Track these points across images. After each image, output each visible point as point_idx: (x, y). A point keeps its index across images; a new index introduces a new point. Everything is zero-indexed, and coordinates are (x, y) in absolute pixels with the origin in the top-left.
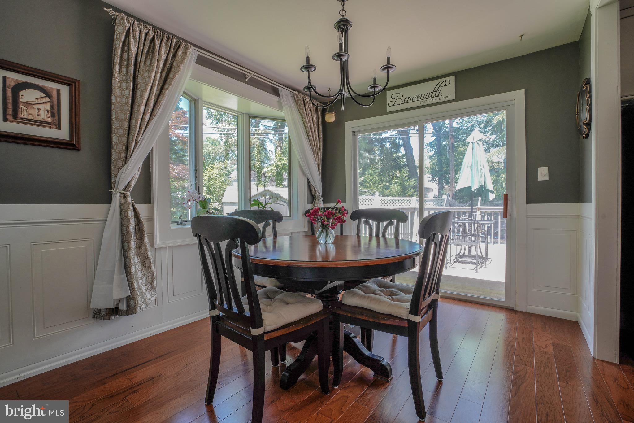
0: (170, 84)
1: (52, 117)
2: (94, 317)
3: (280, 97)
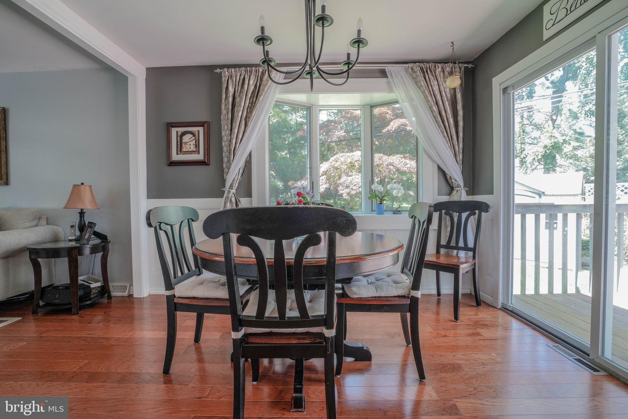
1: (195, 147)
3: (387, 77)
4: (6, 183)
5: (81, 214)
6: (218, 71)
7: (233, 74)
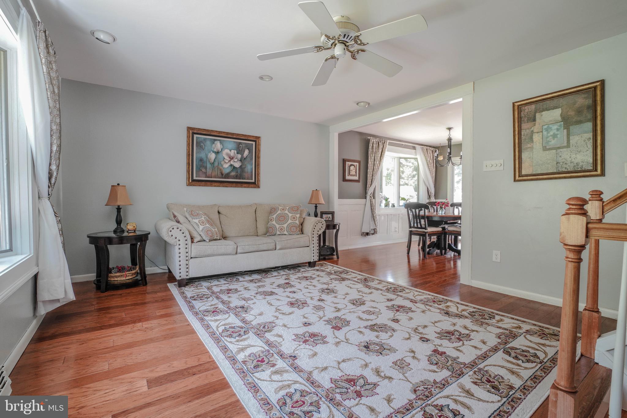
2: (361, 235)
3: (416, 150)
4: (259, 187)
5: (316, 207)
6: (369, 138)
7: (375, 140)
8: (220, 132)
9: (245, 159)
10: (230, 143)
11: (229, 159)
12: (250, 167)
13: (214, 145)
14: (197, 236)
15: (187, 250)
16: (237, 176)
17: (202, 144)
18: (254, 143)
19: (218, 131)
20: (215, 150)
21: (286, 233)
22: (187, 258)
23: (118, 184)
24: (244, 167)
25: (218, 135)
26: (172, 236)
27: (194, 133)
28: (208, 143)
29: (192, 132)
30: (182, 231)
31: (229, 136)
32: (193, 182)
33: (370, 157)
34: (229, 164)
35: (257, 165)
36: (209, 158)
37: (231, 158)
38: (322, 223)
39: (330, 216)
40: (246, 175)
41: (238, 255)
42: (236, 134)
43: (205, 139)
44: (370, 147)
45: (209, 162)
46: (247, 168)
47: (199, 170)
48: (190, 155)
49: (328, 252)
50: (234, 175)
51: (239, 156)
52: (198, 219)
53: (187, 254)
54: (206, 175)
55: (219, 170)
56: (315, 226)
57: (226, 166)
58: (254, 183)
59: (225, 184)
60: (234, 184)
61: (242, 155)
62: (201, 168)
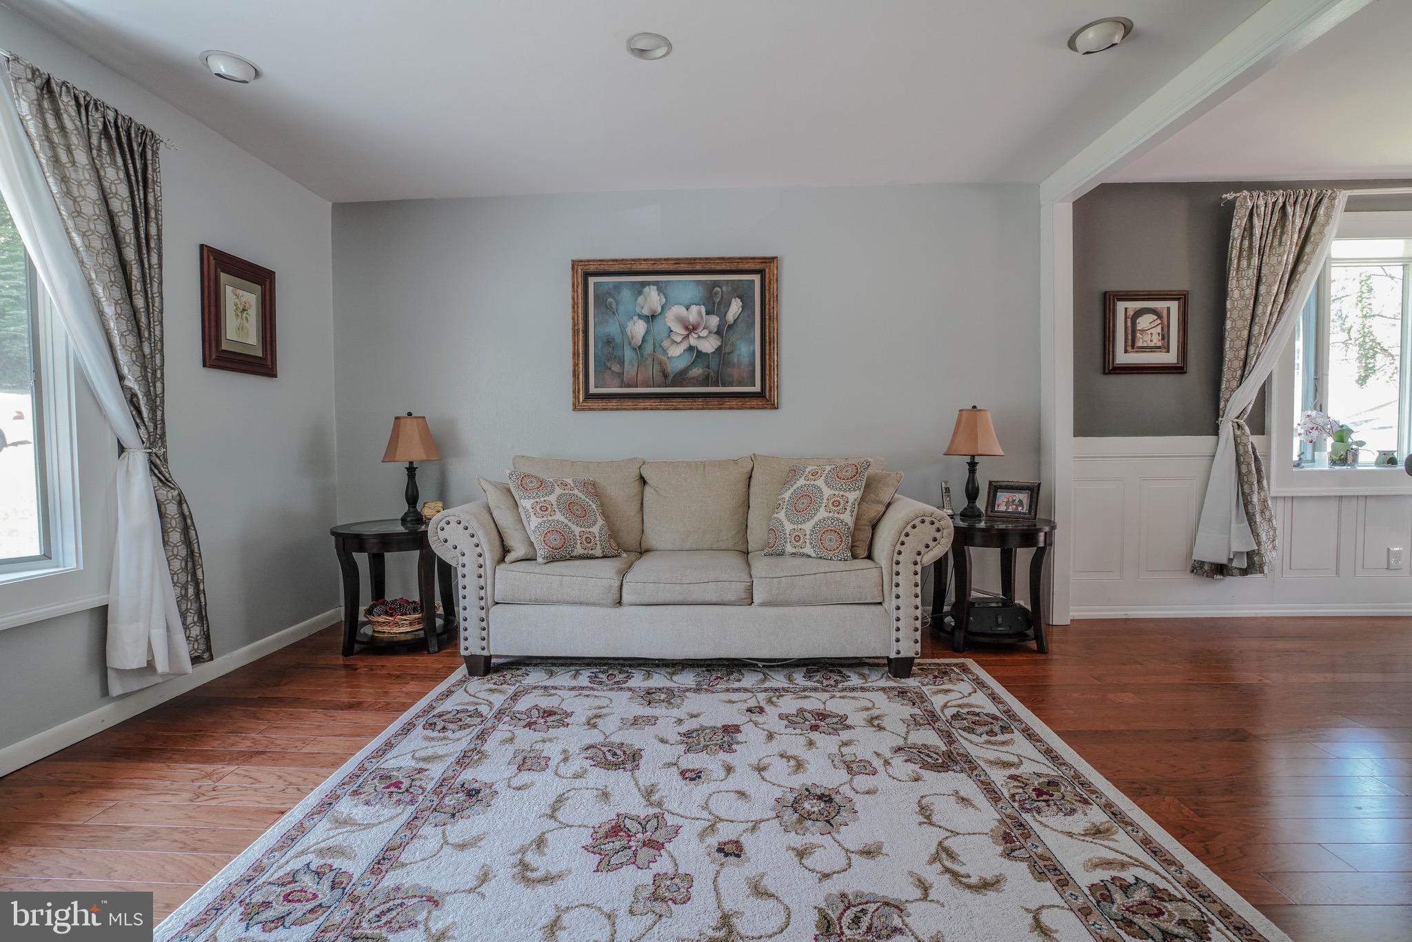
0: (1308, 263)
2: (1192, 571)
4: (774, 407)
5: (972, 465)
6: (1229, 196)
7: (1261, 202)
8: (655, 260)
9: (730, 327)
10: (687, 287)
11: (685, 333)
12: (747, 350)
13: (641, 299)
14: (519, 545)
15: (482, 582)
16: (707, 377)
17: (610, 300)
18: (756, 278)
19: (652, 260)
20: (646, 312)
21: (808, 550)
22: (483, 603)
23: (410, 414)
24: (727, 350)
25: (651, 268)
26: (446, 541)
27: (587, 275)
28: (626, 294)
29: (585, 271)
30: (470, 531)
31: (683, 267)
32: (588, 399)
33: (1233, 273)
34: (684, 346)
35: (768, 343)
36: (629, 333)
37: (691, 329)
38: (937, 525)
39: (1024, 497)
40: (735, 373)
41: (625, 610)
42: (701, 259)
43: (617, 287)
44: (1236, 232)
45: (630, 343)
46: (737, 352)
47: (602, 367)
48: (581, 330)
49: (998, 625)
50: (698, 377)
51: (714, 321)
52: (534, 498)
53: (482, 593)
54: (623, 380)
55: (656, 363)
56: (907, 535)
57: (676, 354)
58: (760, 395)
59: (675, 402)
60: (700, 401)
61: (723, 316)
62: (608, 364)
